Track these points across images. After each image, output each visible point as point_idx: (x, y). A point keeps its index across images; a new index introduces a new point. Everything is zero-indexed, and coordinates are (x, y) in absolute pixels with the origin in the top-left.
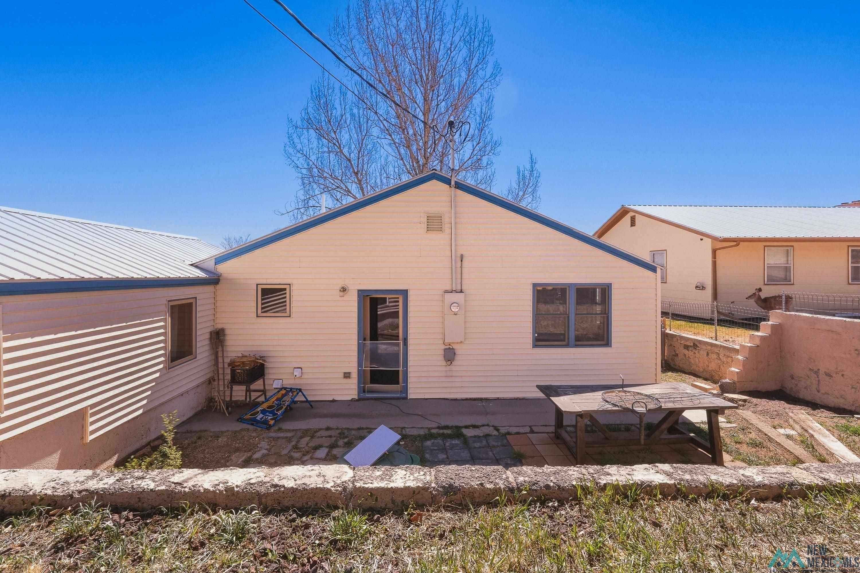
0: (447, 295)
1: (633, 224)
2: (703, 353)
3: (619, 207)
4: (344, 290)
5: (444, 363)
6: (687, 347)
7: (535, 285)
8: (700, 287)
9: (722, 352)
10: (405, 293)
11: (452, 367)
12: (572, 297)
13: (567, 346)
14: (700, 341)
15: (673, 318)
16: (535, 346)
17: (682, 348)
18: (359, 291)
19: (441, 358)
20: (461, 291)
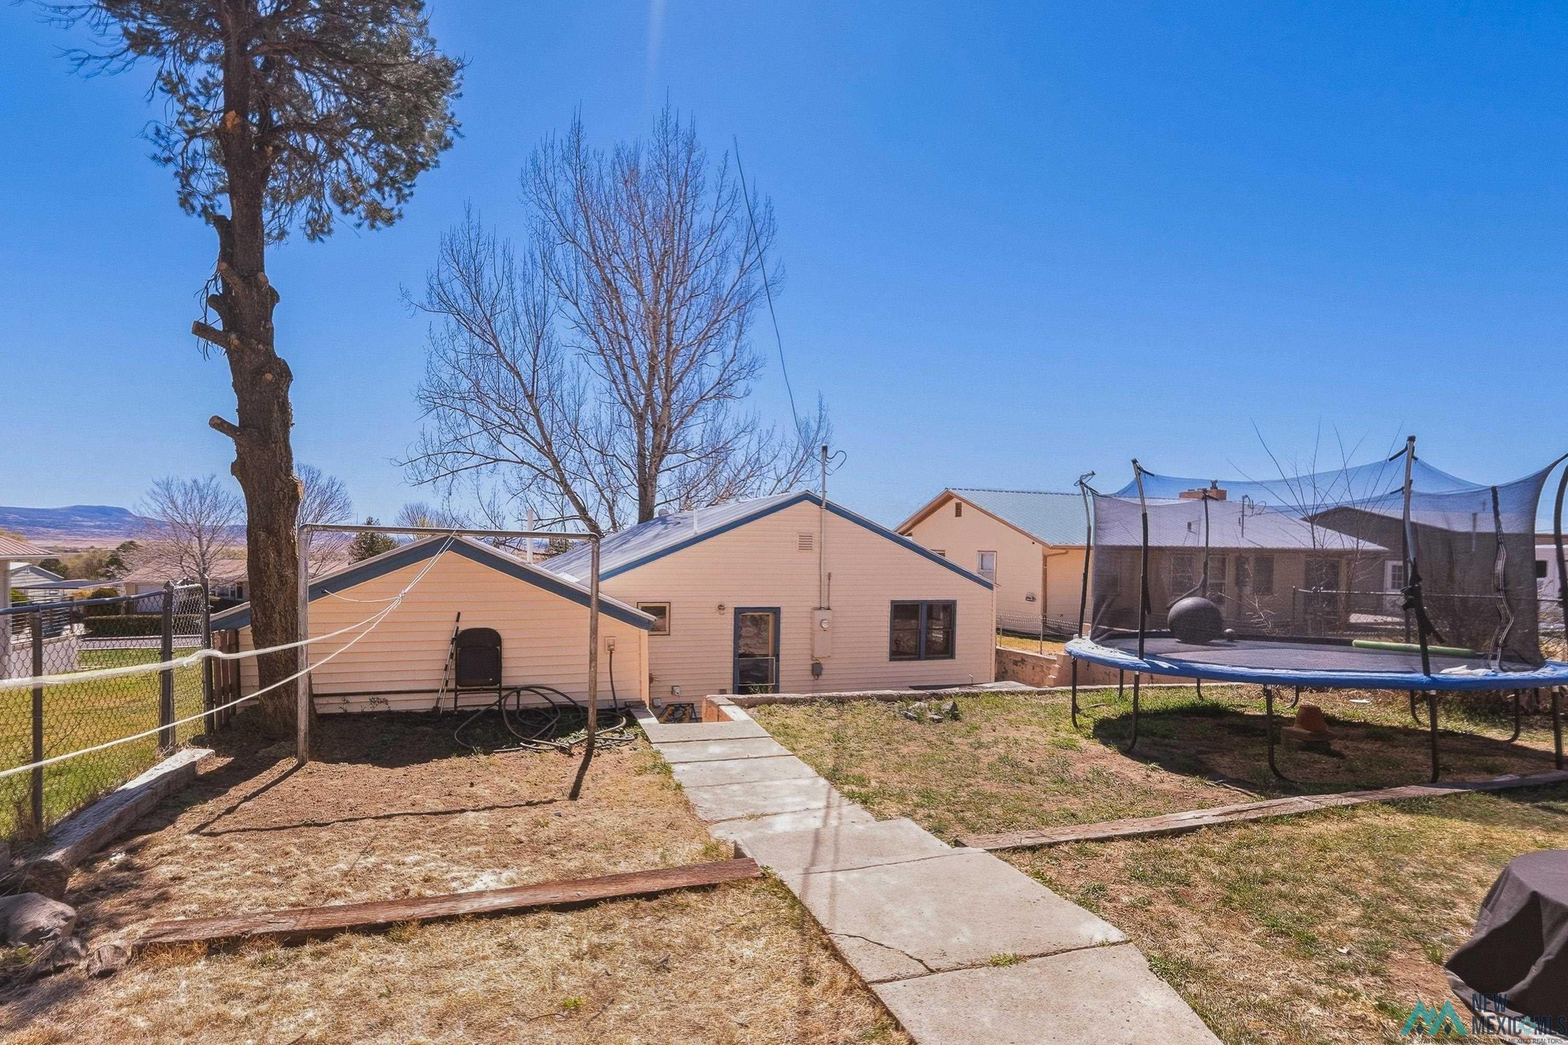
0: (817, 613)
1: (958, 513)
2: (1030, 667)
3: (942, 490)
4: (721, 607)
5: (812, 678)
6: (1016, 663)
7: (892, 602)
8: (1031, 599)
9: (1045, 664)
10: (776, 611)
11: (819, 682)
12: (923, 613)
13: (919, 659)
14: (1028, 656)
15: (1003, 634)
16: (891, 660)
17: (1011, 664)
18: (736, 608)
19: (810, 673)
20: (829, 609)
